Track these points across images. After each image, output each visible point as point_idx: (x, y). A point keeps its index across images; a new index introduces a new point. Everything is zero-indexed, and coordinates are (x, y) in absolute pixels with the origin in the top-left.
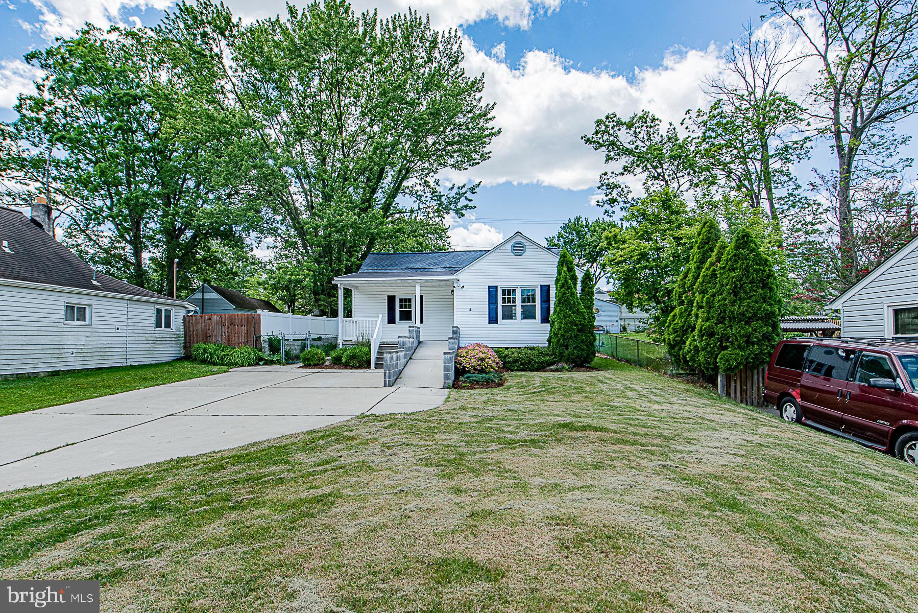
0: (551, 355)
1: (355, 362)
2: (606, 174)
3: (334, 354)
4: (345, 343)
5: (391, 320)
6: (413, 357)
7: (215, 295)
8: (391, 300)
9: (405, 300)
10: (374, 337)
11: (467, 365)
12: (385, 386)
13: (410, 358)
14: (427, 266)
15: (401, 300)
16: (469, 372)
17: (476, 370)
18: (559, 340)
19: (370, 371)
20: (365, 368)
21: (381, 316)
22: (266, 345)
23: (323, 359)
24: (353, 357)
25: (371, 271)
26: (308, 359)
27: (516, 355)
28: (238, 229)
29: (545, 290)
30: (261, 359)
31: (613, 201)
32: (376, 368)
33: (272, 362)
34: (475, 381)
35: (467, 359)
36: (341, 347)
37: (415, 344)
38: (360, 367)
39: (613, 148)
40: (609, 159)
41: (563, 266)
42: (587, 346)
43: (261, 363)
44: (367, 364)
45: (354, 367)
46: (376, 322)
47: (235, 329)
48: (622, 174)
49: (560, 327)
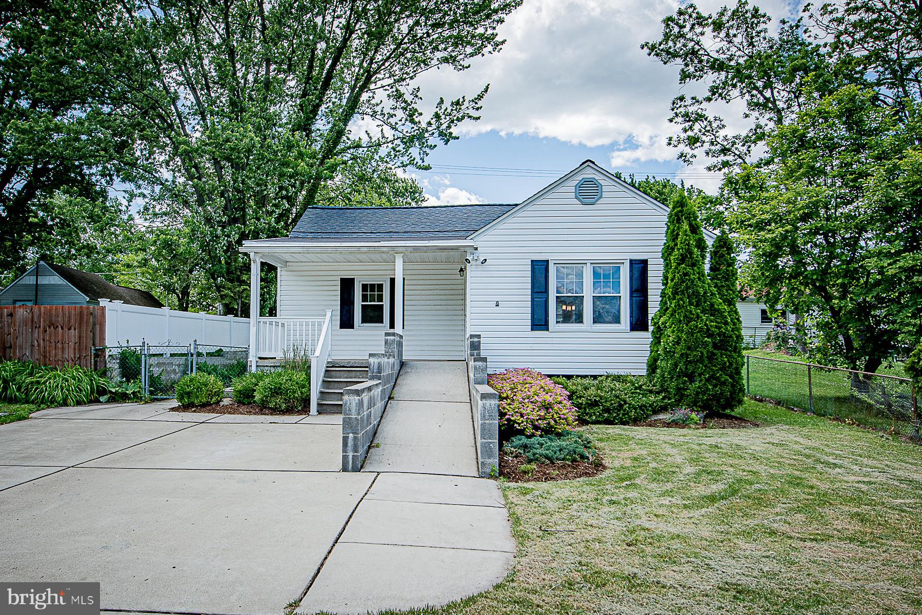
0: (658, 393)
1: (279, 400)
2: (682, 99)
3: (239, 384)
4: (262, 363)
5: (347, 322)
6: (395, 394)
7: (56, 279)
8: (347, 285)
9: (372, 286)
10: (317, 353)
11: (517, 418)
12: (345, 469)
13: (390, 398)
14: (409, 229)
15: (365, 287)
16: (521, 432)
17: (536, 428)
18: (676, 365)
19: (308, 419)
20: (299, 413)
21: (329, 314)
22: (114, 366)
23: (217, 394)
24: (276, 391)
25: (310, 235)
26: (189, 394)
27: (592, 391)
28: (93, 172)
29: (640, 269)
30: (102, 392)
31: (693, 141)
32: (320, 413)
33: (123, 398)
34: (547, 457)
35: (516, 405)
36: (254, 369)
37: (397, 367)
38: (289, 411)
39: (692, 60)
40: (685, 76)
41: (679, 221)
42: (731, 377)
43: (102, 399)
44: (303, 406)
45: (276, 411)
46: (320, 325)
47: (56, 335)
48: (709, 100)
49: (679, 338)
